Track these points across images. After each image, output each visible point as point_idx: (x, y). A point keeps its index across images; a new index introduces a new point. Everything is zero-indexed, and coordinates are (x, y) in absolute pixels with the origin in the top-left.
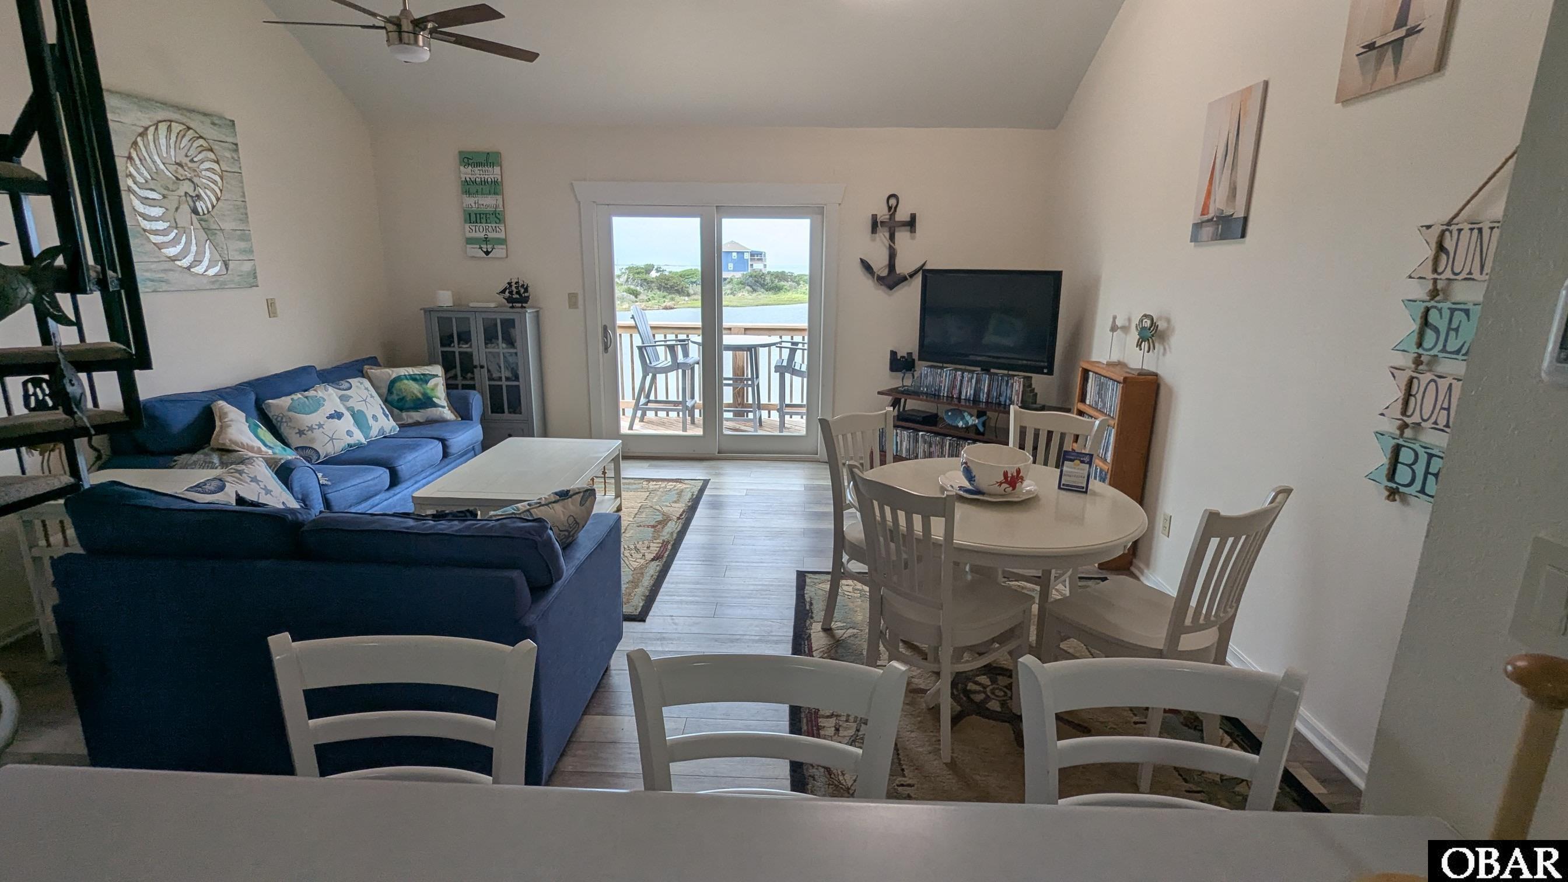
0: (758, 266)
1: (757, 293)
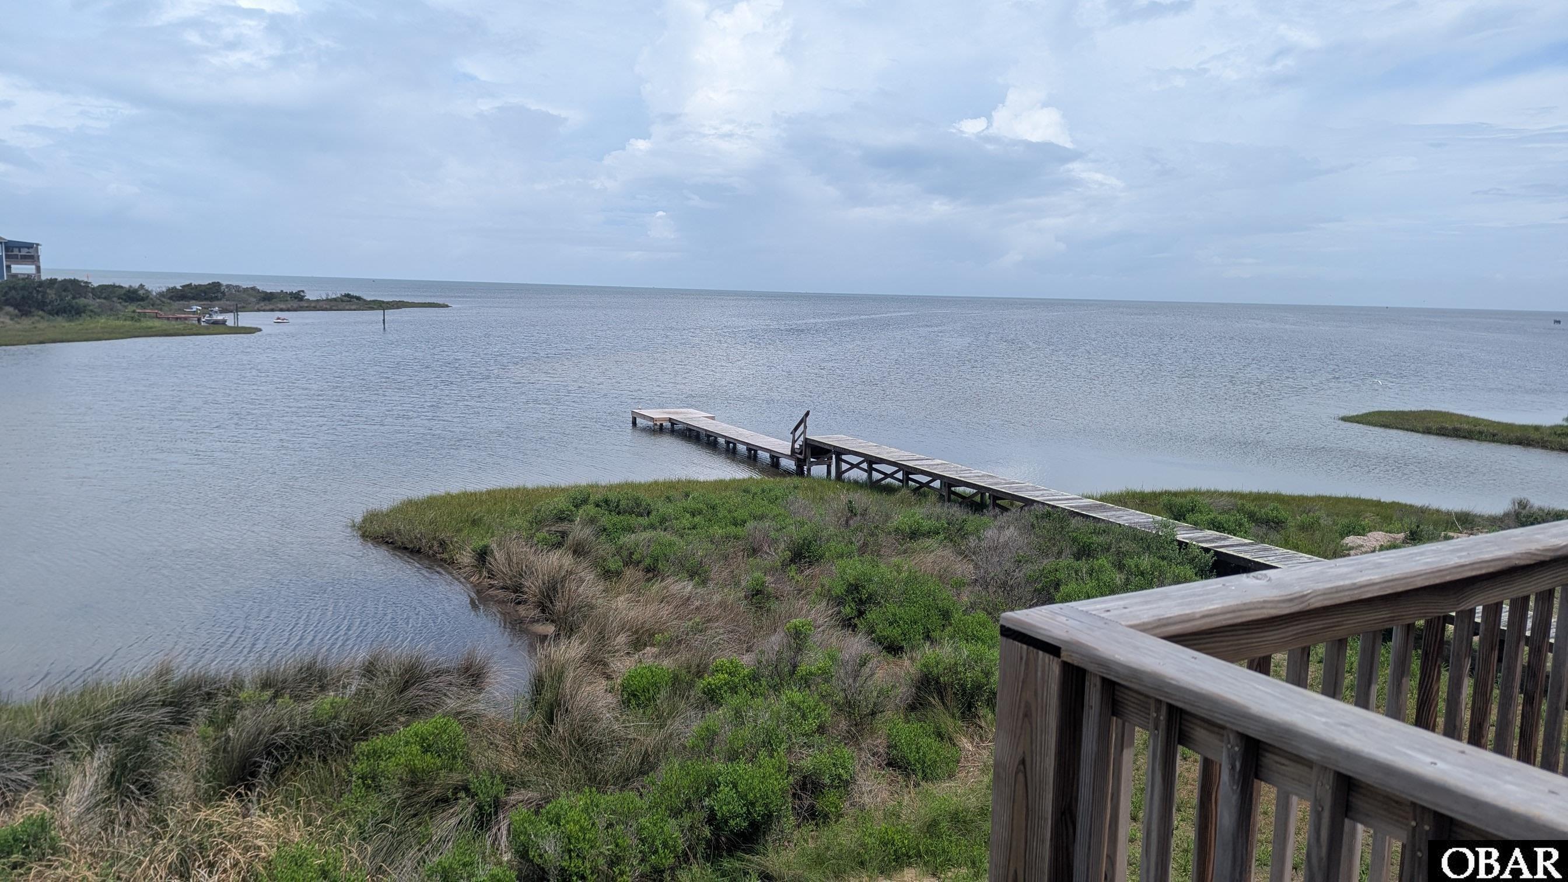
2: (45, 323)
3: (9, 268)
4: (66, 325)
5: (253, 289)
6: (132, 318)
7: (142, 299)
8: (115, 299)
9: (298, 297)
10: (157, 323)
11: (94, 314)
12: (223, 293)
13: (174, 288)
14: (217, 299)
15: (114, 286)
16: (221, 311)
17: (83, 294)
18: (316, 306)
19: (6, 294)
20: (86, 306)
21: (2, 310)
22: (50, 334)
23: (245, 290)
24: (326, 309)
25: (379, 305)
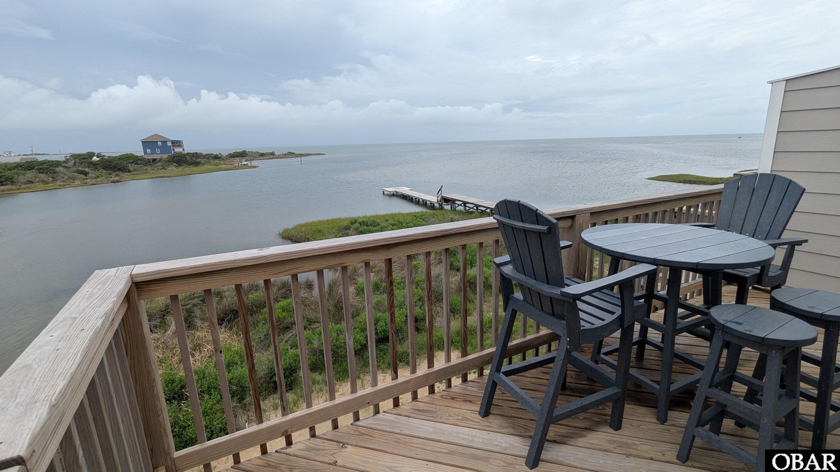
0: (178, 150)
1: (183, 167)
2: (186, 169)
3: (173, 149)
4: (194, 168)
5: (257, 152)
6: (216, 165)
7: (220, 158)
8: (211, 159)
9: (273, 154)
10: (224, 166)
11: (203, 164)
12: (247, 154)
13: (231, 153)
14: (245, 156)
15: (210, 154)
16: (246, 161)
17: (200, 158)
18: (279, 157)
19: (173, 159)
20: (200, 162)
21: (172, 164)
22: (188, 172)
23: (254, 153)
24: (282, 158)
25: (301, 155)
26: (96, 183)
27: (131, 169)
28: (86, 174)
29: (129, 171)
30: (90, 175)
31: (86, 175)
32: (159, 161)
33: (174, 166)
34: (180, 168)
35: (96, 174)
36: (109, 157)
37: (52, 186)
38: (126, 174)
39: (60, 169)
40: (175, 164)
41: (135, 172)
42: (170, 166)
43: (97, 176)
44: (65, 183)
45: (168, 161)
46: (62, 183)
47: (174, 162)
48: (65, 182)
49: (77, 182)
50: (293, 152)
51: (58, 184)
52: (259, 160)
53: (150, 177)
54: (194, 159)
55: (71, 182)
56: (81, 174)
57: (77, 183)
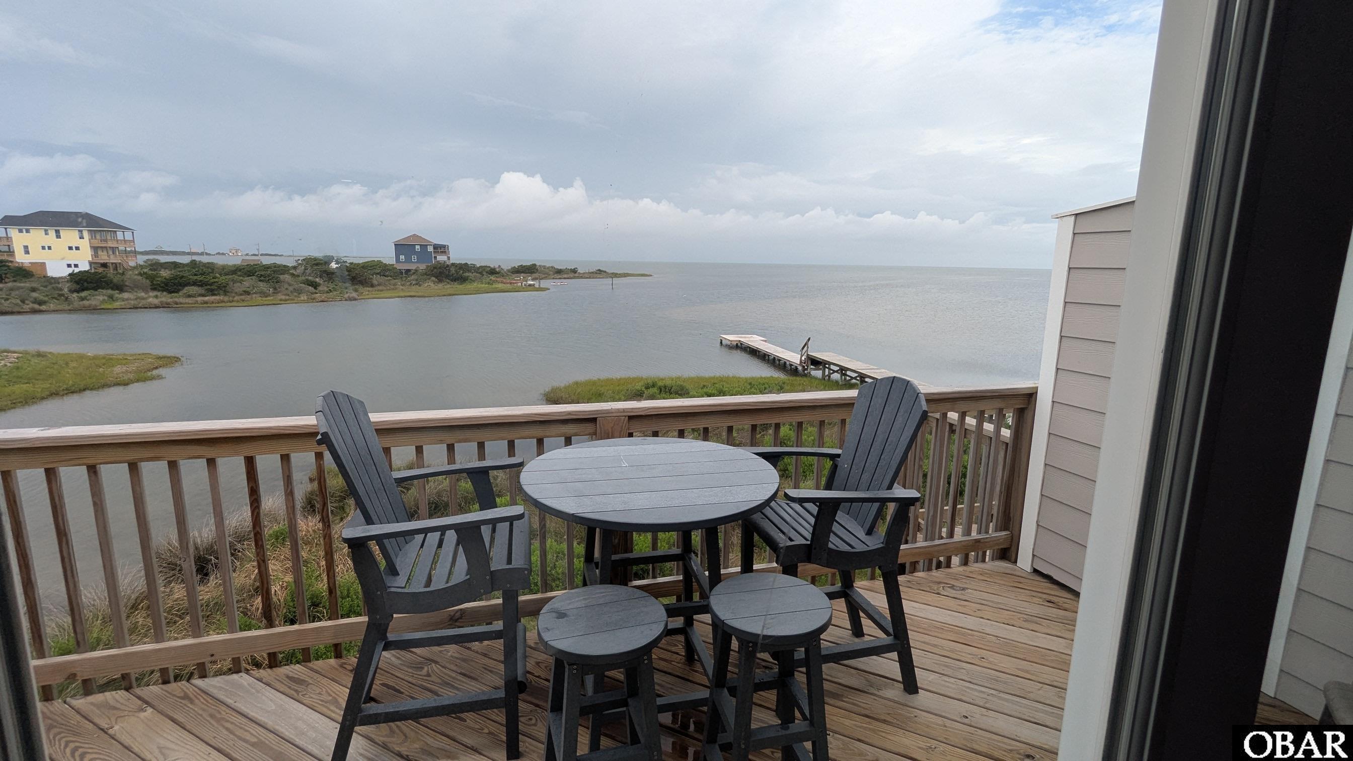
0: (441, 258)
1: (444, 284)
2: (449, 286)
3: (435, 257)
4: (458, 286)
5: (552, 267)
6: (489, 283)
7: (498, 273)
8: (484, 273)
9: (574, 271)
10: (500, 286)
11: (473, 281)
12: (537, 270)
13: (515, 267)
14: (534, 272)
15: (486, 267)
16: (533, 280)
17: (469, 271)
18: (582, 276)
19: (432, 271)
20: (468, 277)
21: (429, 279)
22: (449, 292)
23: (548, 268)
24: (587, 278)
25: (615, 275)
26: (326, 299)
27: (375, 282)
28: (315, 285)
29: (372, 286)
30: (320, 288)
31: (315, 288)
32: (414, 273)
33: (433, 281)
34: (440, 285)
35: (328, 287)
36: (351, 264)
37: (272, 300)
38: (368, 289)
39: (287, 277)
40: (433, 278)
41: (380, 288)
42: (427, 281)
43: (330, 290)
44: (287, 297)
45: (426, 274)
46: (283, 297)
47: (433, 275)
48: (288, 295)
49: (304, 297)
50: (604, 270)
51: (279, 298)
52: (553, 278)
53: (397, 295)
54: (461, 272)
55: (296, 296)
56: (310, 286)
57: (302, 298)
